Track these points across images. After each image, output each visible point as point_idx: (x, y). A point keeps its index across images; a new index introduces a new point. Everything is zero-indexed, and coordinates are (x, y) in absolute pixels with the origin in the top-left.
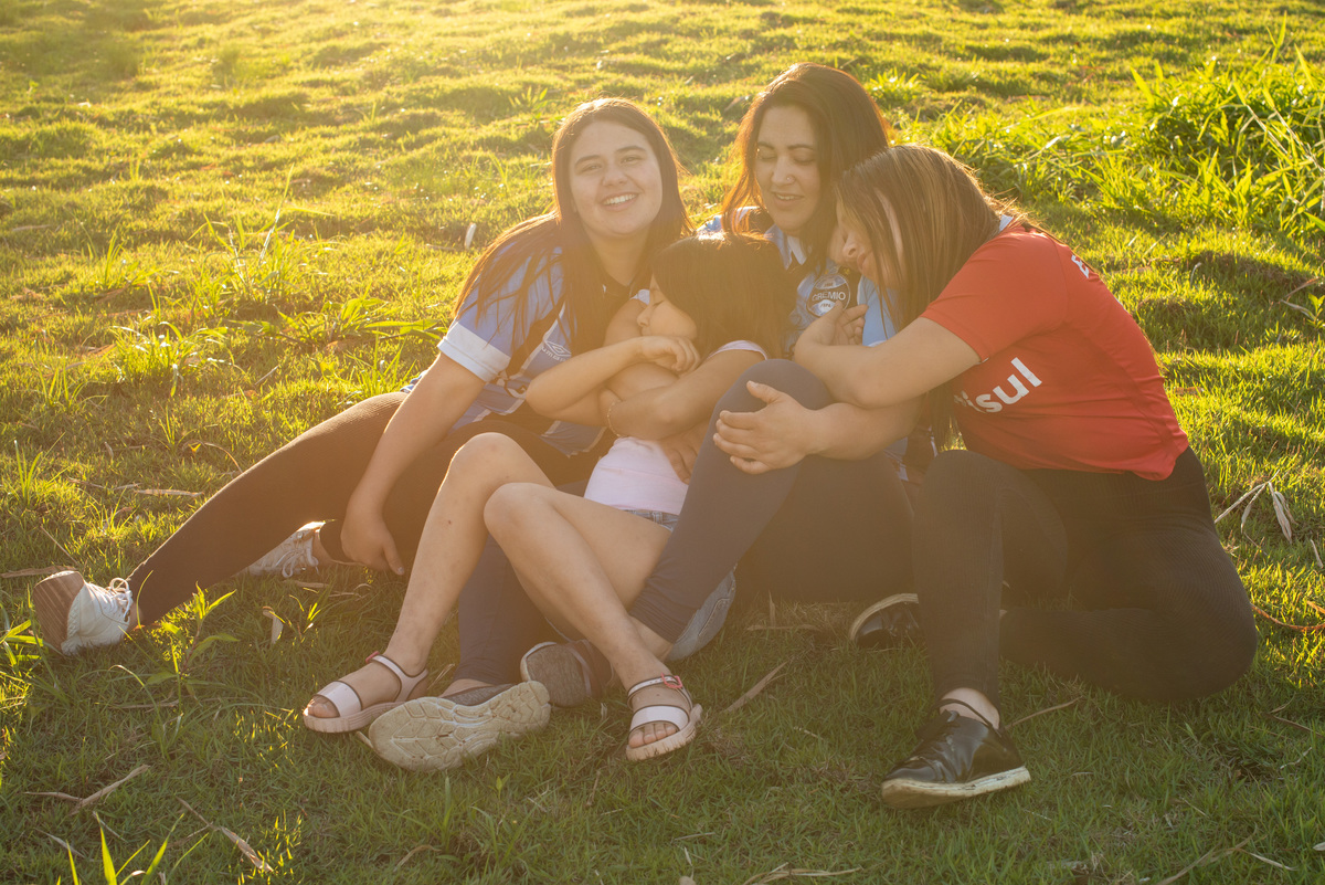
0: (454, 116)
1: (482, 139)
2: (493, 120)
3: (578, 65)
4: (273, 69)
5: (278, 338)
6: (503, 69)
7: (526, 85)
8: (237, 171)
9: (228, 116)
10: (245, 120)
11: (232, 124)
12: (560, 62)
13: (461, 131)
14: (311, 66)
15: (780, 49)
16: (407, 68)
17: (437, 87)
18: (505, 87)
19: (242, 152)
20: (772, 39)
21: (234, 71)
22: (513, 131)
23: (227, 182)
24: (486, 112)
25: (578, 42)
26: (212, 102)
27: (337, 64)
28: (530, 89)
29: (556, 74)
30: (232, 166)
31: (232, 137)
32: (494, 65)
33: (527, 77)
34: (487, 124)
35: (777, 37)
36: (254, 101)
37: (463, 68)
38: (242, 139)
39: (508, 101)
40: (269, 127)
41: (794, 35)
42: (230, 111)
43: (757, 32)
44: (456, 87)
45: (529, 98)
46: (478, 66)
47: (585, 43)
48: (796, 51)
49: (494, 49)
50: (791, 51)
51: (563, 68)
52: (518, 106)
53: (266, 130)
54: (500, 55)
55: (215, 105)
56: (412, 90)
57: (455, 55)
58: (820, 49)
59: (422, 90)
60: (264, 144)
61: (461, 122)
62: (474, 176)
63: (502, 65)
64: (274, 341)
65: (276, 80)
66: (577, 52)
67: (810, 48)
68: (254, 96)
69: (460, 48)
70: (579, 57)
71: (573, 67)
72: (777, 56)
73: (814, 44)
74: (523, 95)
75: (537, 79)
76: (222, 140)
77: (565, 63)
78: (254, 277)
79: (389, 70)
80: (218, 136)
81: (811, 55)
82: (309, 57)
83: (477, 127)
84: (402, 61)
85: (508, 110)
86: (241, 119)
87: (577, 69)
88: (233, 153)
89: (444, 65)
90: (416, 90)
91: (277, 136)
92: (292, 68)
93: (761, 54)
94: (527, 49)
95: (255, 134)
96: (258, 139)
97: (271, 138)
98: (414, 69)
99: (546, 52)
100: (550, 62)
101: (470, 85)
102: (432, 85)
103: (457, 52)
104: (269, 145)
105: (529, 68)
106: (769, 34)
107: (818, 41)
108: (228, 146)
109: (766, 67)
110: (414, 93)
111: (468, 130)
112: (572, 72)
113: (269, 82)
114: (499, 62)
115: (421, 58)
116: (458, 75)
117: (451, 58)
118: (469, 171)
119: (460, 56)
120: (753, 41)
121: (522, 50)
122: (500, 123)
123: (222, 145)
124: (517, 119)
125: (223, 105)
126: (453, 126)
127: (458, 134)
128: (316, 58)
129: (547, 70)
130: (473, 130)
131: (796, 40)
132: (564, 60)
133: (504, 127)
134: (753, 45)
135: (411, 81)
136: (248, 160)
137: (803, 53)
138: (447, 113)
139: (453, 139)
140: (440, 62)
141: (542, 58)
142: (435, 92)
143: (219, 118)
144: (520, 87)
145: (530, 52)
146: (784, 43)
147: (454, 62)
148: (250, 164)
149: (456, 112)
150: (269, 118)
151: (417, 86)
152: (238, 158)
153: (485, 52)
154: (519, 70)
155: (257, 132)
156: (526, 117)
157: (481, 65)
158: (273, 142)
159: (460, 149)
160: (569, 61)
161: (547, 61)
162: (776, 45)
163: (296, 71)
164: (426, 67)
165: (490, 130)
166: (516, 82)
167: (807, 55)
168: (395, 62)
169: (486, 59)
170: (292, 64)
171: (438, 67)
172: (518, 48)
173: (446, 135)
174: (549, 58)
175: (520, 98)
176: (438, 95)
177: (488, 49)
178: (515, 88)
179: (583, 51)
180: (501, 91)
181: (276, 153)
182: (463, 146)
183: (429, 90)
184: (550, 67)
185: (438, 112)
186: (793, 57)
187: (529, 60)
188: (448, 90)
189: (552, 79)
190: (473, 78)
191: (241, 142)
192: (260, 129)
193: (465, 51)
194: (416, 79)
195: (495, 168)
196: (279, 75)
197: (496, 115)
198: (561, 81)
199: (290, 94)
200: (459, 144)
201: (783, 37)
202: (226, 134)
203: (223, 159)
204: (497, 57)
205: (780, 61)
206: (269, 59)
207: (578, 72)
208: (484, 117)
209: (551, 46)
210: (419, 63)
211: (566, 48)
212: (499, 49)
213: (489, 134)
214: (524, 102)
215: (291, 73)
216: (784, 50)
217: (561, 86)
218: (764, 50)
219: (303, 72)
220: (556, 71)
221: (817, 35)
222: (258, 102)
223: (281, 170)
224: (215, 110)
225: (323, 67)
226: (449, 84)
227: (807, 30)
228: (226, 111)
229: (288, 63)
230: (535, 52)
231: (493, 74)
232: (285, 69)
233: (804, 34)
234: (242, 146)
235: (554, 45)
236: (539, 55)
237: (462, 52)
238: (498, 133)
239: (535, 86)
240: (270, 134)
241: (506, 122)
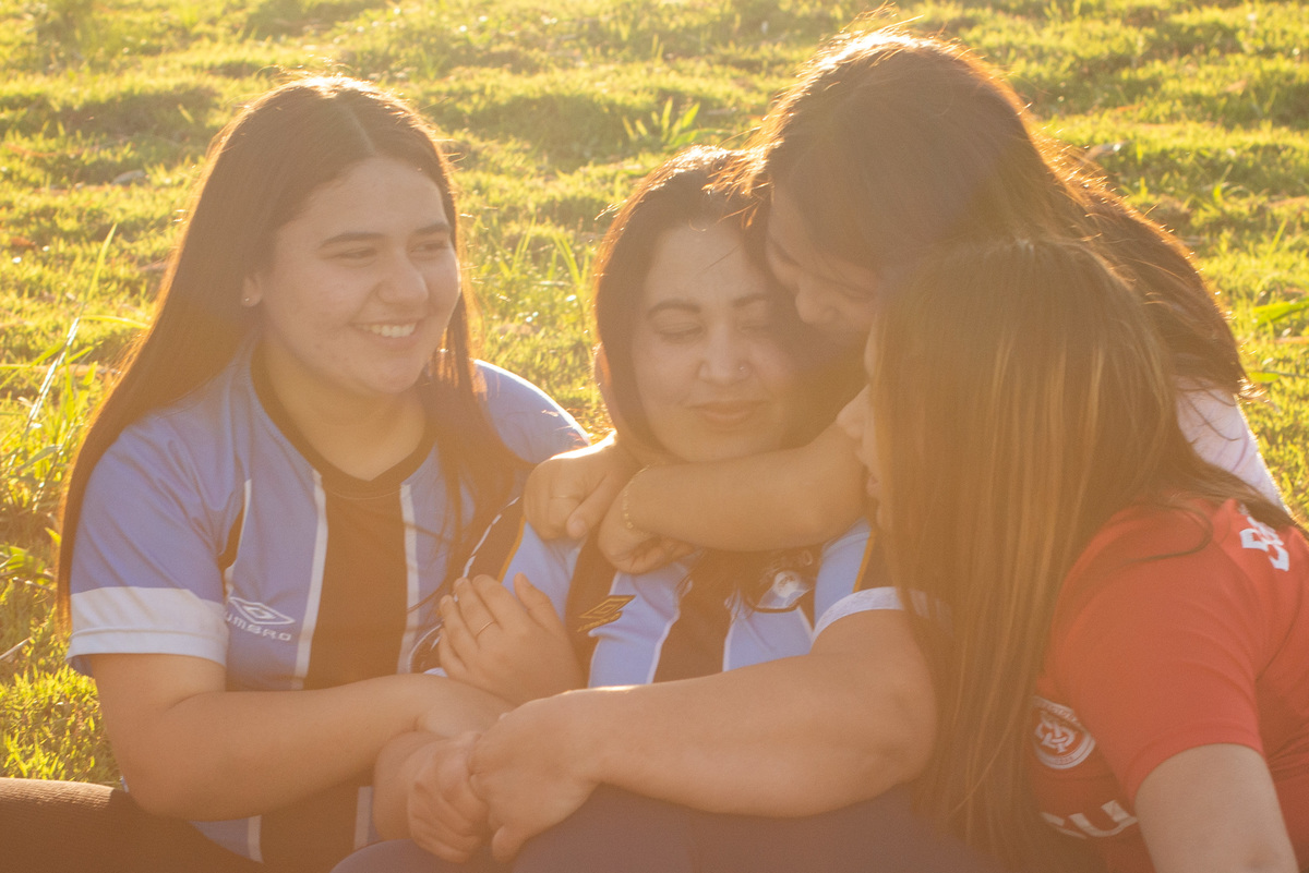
0: (505, 152)
1: (552, 202)
2: (585, 164)
3: (783, 62)
4: (161, 36)
5: (41, 582)
6: (626, 61)
7: (664, 95)
8: (42, 239)
9: (45, 127)
10: (79, 134)
11: (52, 143)
12: (747, 54)
13: (515, 183)
14: (240, 34)
15: (1206, 51)
16: (428, 48)
17: (481, 92)
18: (619, 98)
19: (60, 201)
20: (1192, 29)
21: (78, 35)
22: (619, 188)
23: (17, 260)
24: (576, 147)
25: (790, 15)
26: (19, 95)
27: (295, 31)
28: (669, 106)
29: (734, 78)
30: (33, 228)
31: (48, 169)
32: (611, 52)
33: (671, 80)
34: (570, 171)
35: (1202, 26)
36: (103, 97)
37: (544, 55)
38: (67, 173)
39: (622, 127)
40: (127, 152)
41: (1240, 23)
42: (53, 117)
43: (1165, 13)
44: (519, 92)
45: (665, 123)
46: (577, 52)
47: (805, 18)
48: (1239, 57)
49: (615, 18)
50: (1229, 57)
51: (752, 66)
52: (641, 138)
53: (119, 159)
54: (625, 32)
55: (25, 101)
56: (429, 94)
57: (532, 29)
58: (1289, 56)
59: (450, 93)
60: (107, 187)
61: (519, 164)
62: (517, 275)
63: (626, 52)
64: (33, 587)
65: (162, 58)
66: (785, 34)
67: (1268, 53)
68: (105, 87)
69: (545, 13)
70: (787, 44)
71: (772, 64)
72: (1198, 65)
73: (1279, 43)
74: (655, 116)
75: (687, 85)
76: (24, 174)
77: (756, 56)
78: (15, 452)
79: (392, 51)
80: (16, 165)
81: (1268, 65)
82: (240, 16)
83: (550, 176)
84: (421, 33)
85: (620, 144)
86: (71, 133)
87: (778, 69)
88: (37, 202)
89: (506, 47)
90: (438, 94)
91: (139, 173)
92: (199, 37)
93: (1164, 60)
94: (682, 22)
95: (94, 165)
96: (99, 175)
97: (124, 177)
98: (444, 49)
99: (721, 31)
100: (725, 52)
101: (549, 90)
102: (472, 86)
103: (536, 21)
104: (119, 188)
105: (681, 63)
106: (1186, 19)
107: (1289, 38)
108: (37, 186)
109: (1170, 86)
110: (433, 101)
111: (528, 182)
112: (769, 73)
113: (147, 61)
114: (620, 46)
115: (463, 29)
116: (533, 69)
117: (523, 34)
118: (510, 266)
119: (544, 29)
120: (1152, 32)
121: (673, 26)
122: (594, 171)
123: (24, 182)
124: (631, 166)
125: (39, 103)
126: (499, 172)
127: (504, 188)
128: (251, 18)
129: (718, 69)
130: (540, 182)
131: (1241, 35)
132: (756, 49)
133: (604, 180)
134: (1148, 39)
135: (432, 75)
136: (67, 216)
137: (1252, 62)
138: (492, 144)
139: (495, 196)
140: (500, 38)
141: (712, 42)
142: (475, 99)
143: (28, 129)
144: (651, 99)
145: (687, 29)
146: (1217, 40)
147: (528, 42)
148: (69, 225)
149: (512, 145)
150: (130, 133)
151: (442, 86)
152: (47, 212)
153: (595, 24)
154: (658, 65)
155: (100, 162)
156: (651, 162)
157: (584, 49)
158: (126, 184)
159: (504, 220)
160: (766, 51)
161: (721, 50)
162: (1199, 41)
163: (206, 42)
164: (469, 47)
165: (571, 185)
166: (645, 90)
167: (1259, 65)
168: (408, 36)
169: (596, 38)
170: (201, 27)
171: (495, 49)
172: (666, 20)
173: (481, 189)
174: (726, 45)
175: (647, 121)
176: (482, 106)
177: (603, 19)
178: (638, 101)
179: (798, 32)
180: (611, 105)
181: (125, 204)
182: (512, 212)
183: (465, 95)
184: (724, 61)
185: (475, 143)
186: (1231, 69)
187: (679, 46)
188: (502, 98)
189: (722, 87)
190: (558, 75)
191: (65, 179)
192: (106, 154)
193: (554, 20)
194: (443, 72)
195: (561, 261)
196: (171, 49)
197: (594, 154)
198: (740, 92)
199: (178, 88)
200: (504, 209)
201: (1217, 27)
202: (38, 162)
203: (16, 214)
204: (618, 35)
205: (1202, 75)
206: (157, 14)
207: (780, 76)
208: (566, 157)
209: (731, 19)
210: (455, 40)
211: (765, 26)
212: (624, 18)
213: (570, 193)
214: (655, 131)
215: (195, 45)
216: (1214, 53)
217: (738, 102)
218: (1171, 52)
219: (220, 46)
220: (735, 72)
221: (1288, 27)
222: (111, 101)
223: (132, 241)
224: (23, 112)
225: (261, 37)
226: (507, 85)
227: (1270, 14)
228: (44, 114)
229: (193, 25)
230: (698, 30)
231: (602, 69)
232: (186, 36)
233: (1258, 23)
234: (63, 188)
235: (738, 18)
236: (704, 37)
237: (546, 21)
238: (587, 191)
239: (679, 99)
240: (127, 165)
241: (610, 170)
